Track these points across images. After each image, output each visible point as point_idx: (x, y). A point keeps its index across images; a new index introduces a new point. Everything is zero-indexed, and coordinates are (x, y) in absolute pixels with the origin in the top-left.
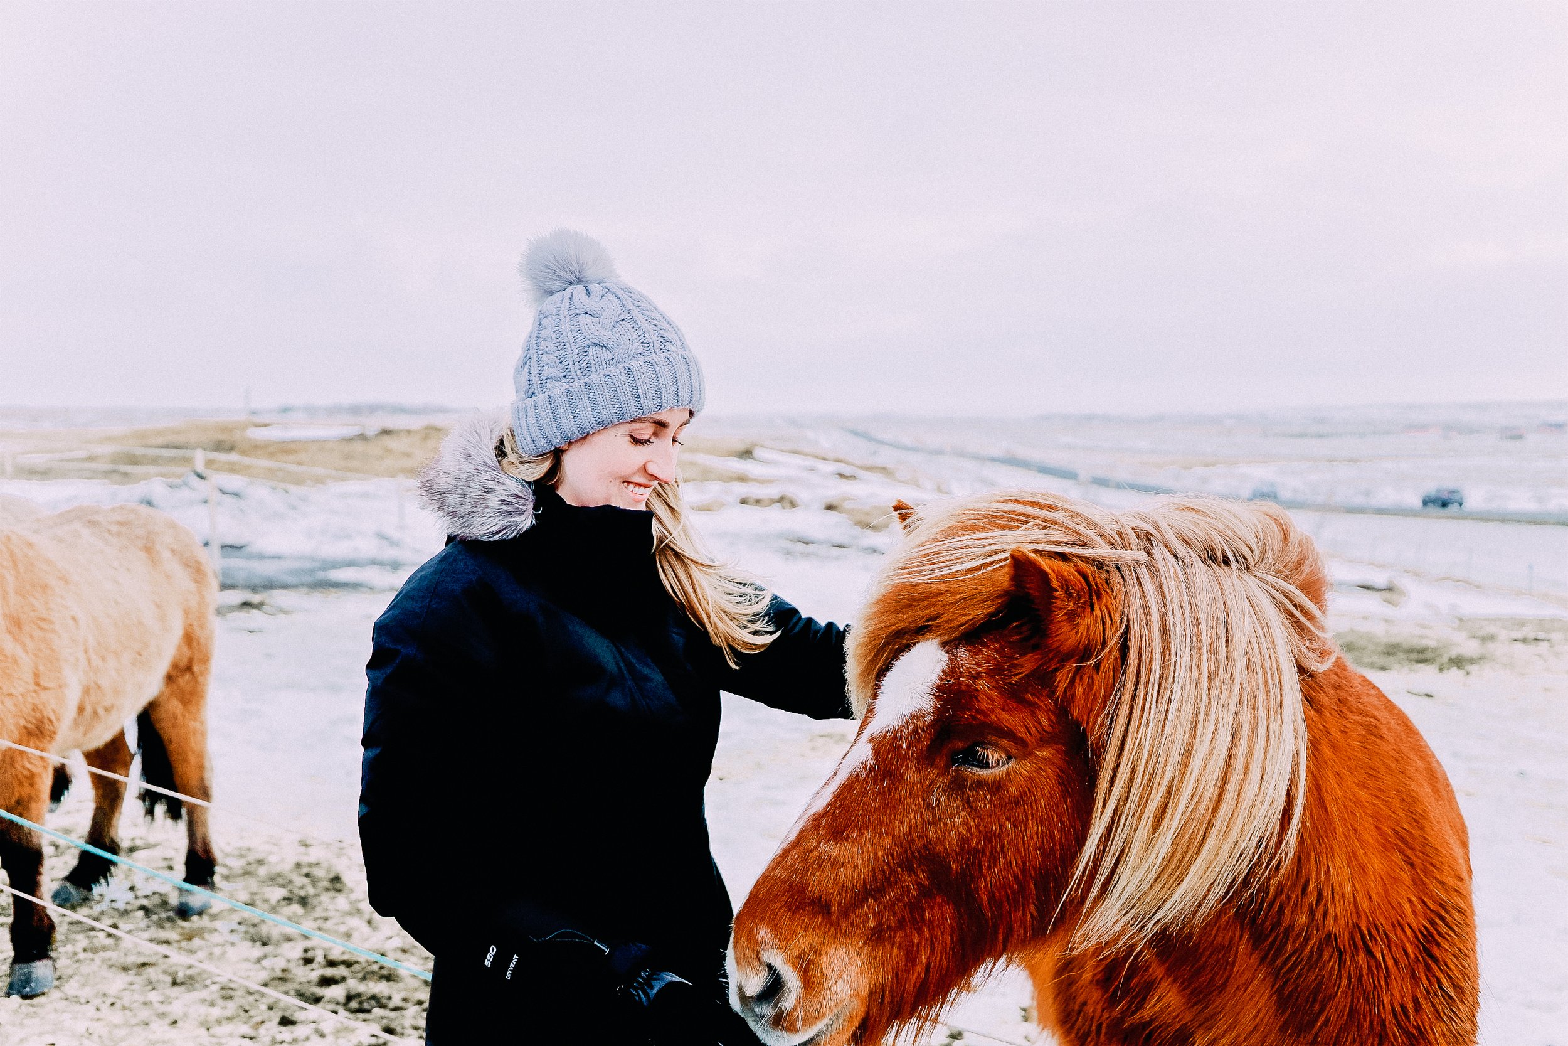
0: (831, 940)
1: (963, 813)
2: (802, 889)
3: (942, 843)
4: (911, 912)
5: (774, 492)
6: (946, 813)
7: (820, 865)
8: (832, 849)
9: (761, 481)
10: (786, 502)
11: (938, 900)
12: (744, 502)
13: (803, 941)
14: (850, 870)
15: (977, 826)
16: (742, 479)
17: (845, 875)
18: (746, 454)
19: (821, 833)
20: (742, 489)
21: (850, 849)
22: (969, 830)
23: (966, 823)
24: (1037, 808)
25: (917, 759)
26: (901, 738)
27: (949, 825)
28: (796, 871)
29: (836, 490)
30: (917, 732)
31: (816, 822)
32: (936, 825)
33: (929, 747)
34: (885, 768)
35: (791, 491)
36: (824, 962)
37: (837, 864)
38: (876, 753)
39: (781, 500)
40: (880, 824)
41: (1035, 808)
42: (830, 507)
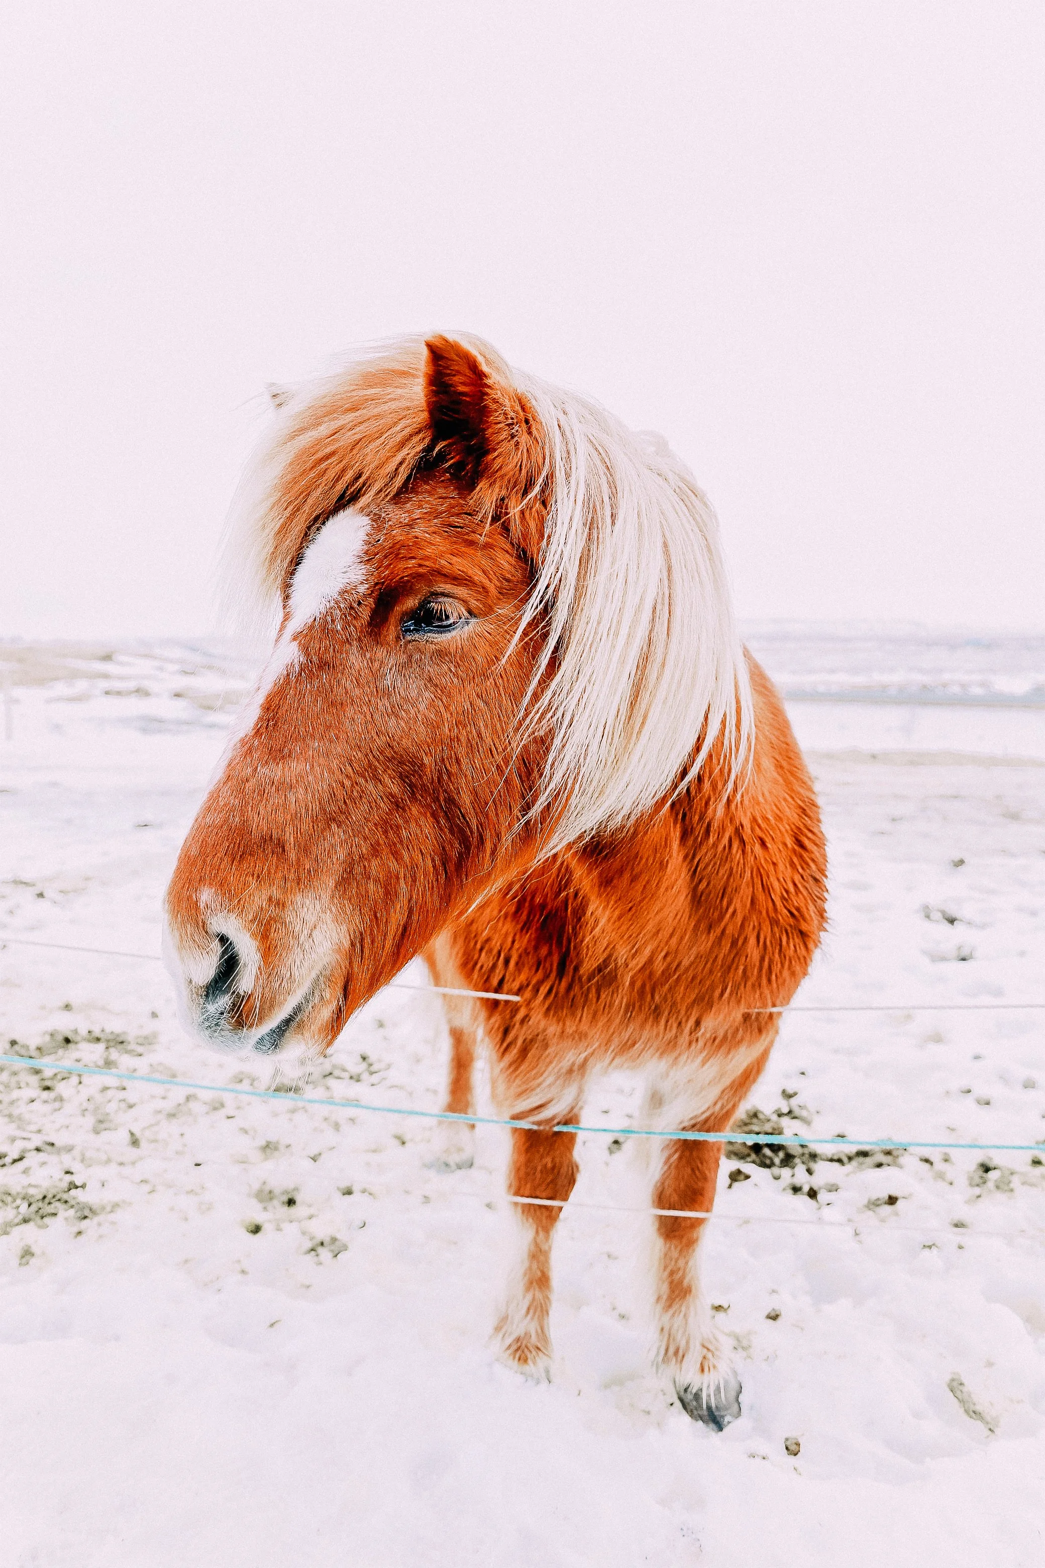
0: (294, 885)
1: (427, 694)
2: (243, 830)
3: (408, 735)
4: (385, 832)
5: (132, 685)
6: (406, 700)
7: (262, 793)
8: (277, 771)
9: (121, 678)
10: (142, 692)
11: (414, 810)
12: (107, 693)
13: (259, 898)
14: (301, 791)
15: (447, 708)
16: (106, 676)
17: (297, 798)
18: (107, 658)
19: (256, 756)
20: (104, 684)
21: (296, 767)
22: (438, 713)
23: (432, 705)
24: (508, 680)
25: (360, 640)
26: (333, 621)
27: (412, 711)
28: (232, 809)
29: (180, 683)
30: (352, 608)
31: (247, 749)
32: (397, 716)
33: (370, 624)
34: (320, 659)
35: (146, 684)
36: (289, 916)
37: (284, 787)
38: (306, 650)
39: (137, 691)
40: (328, 727)
41: (505, 679)
42: (178, 695)
